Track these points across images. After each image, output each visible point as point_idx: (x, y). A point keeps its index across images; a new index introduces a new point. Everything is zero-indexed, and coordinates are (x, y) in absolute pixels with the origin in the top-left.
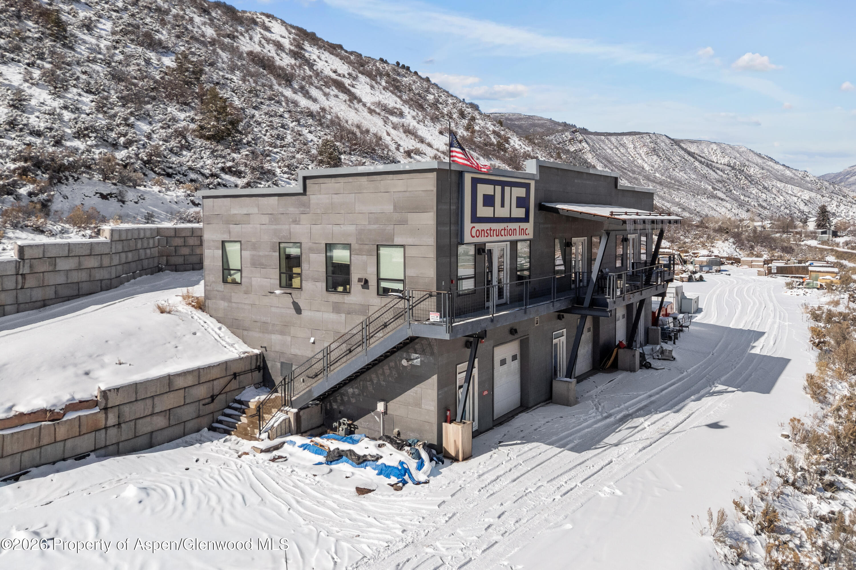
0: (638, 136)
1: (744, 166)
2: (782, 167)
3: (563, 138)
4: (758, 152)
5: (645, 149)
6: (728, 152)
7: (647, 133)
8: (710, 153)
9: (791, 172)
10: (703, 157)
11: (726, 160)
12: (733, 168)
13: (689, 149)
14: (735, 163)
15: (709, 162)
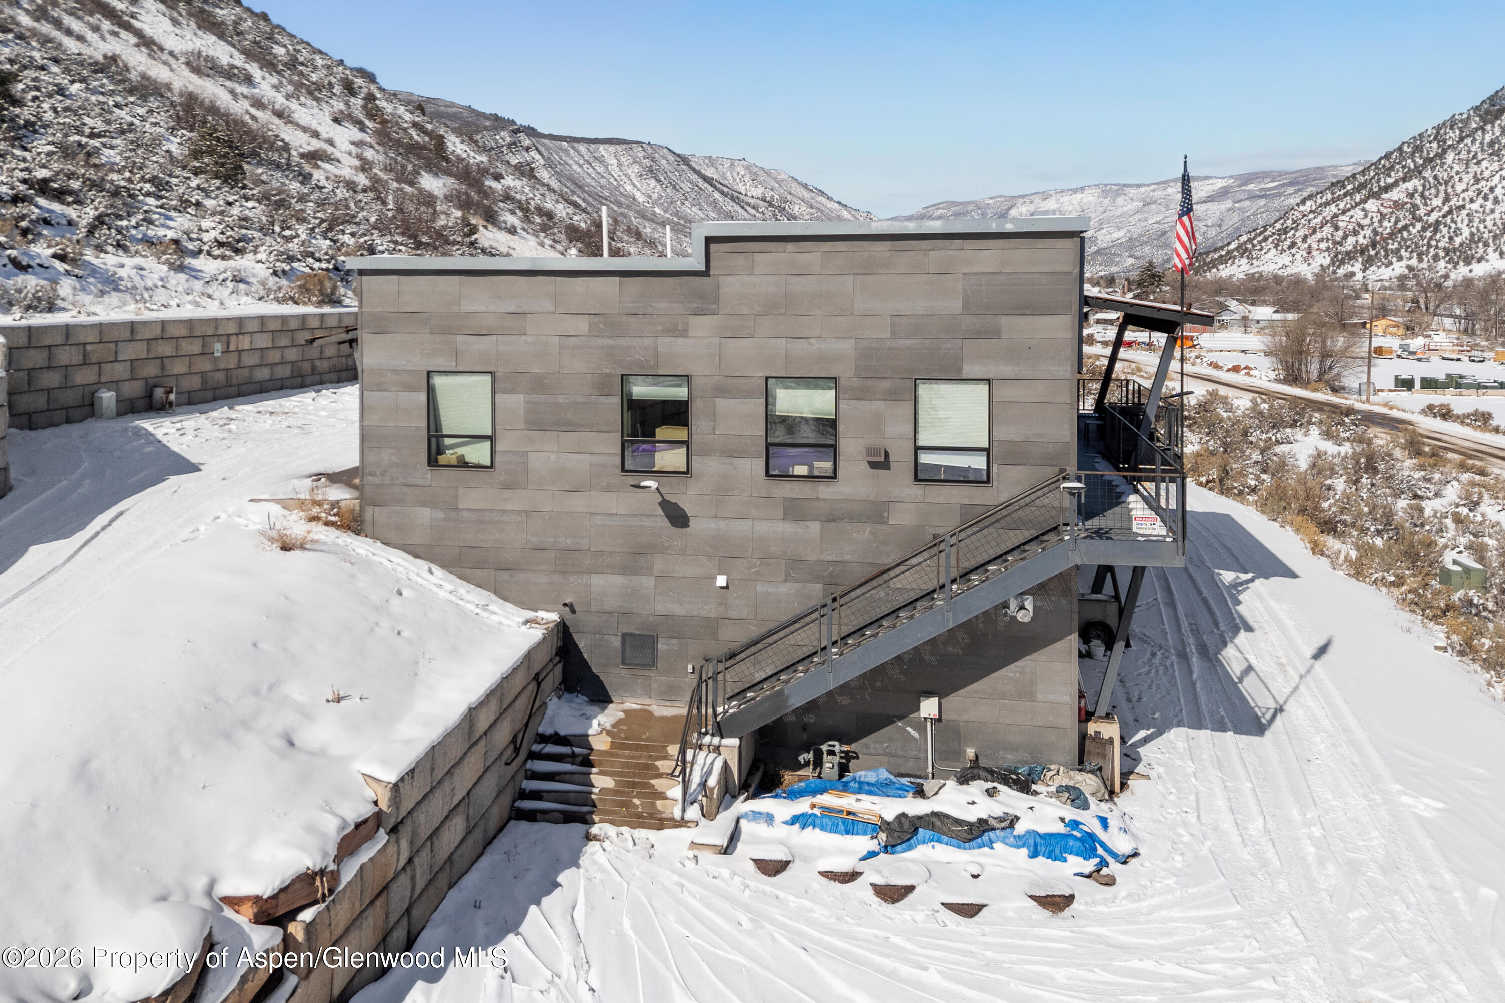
0: (623, 146)
1: (785, 202)
2: (836, 205)
3: (496, 141)
4: (804, 182)
5: (636, 168)
6: (762, 179)
7: (637, 142)
8: (735, 179)
9: (850, 213)
10: (725, 186)
11: (758, 192)
12: (770, 204)
13: (703, 171)
14: (772, 197)
15: (736, 194)
